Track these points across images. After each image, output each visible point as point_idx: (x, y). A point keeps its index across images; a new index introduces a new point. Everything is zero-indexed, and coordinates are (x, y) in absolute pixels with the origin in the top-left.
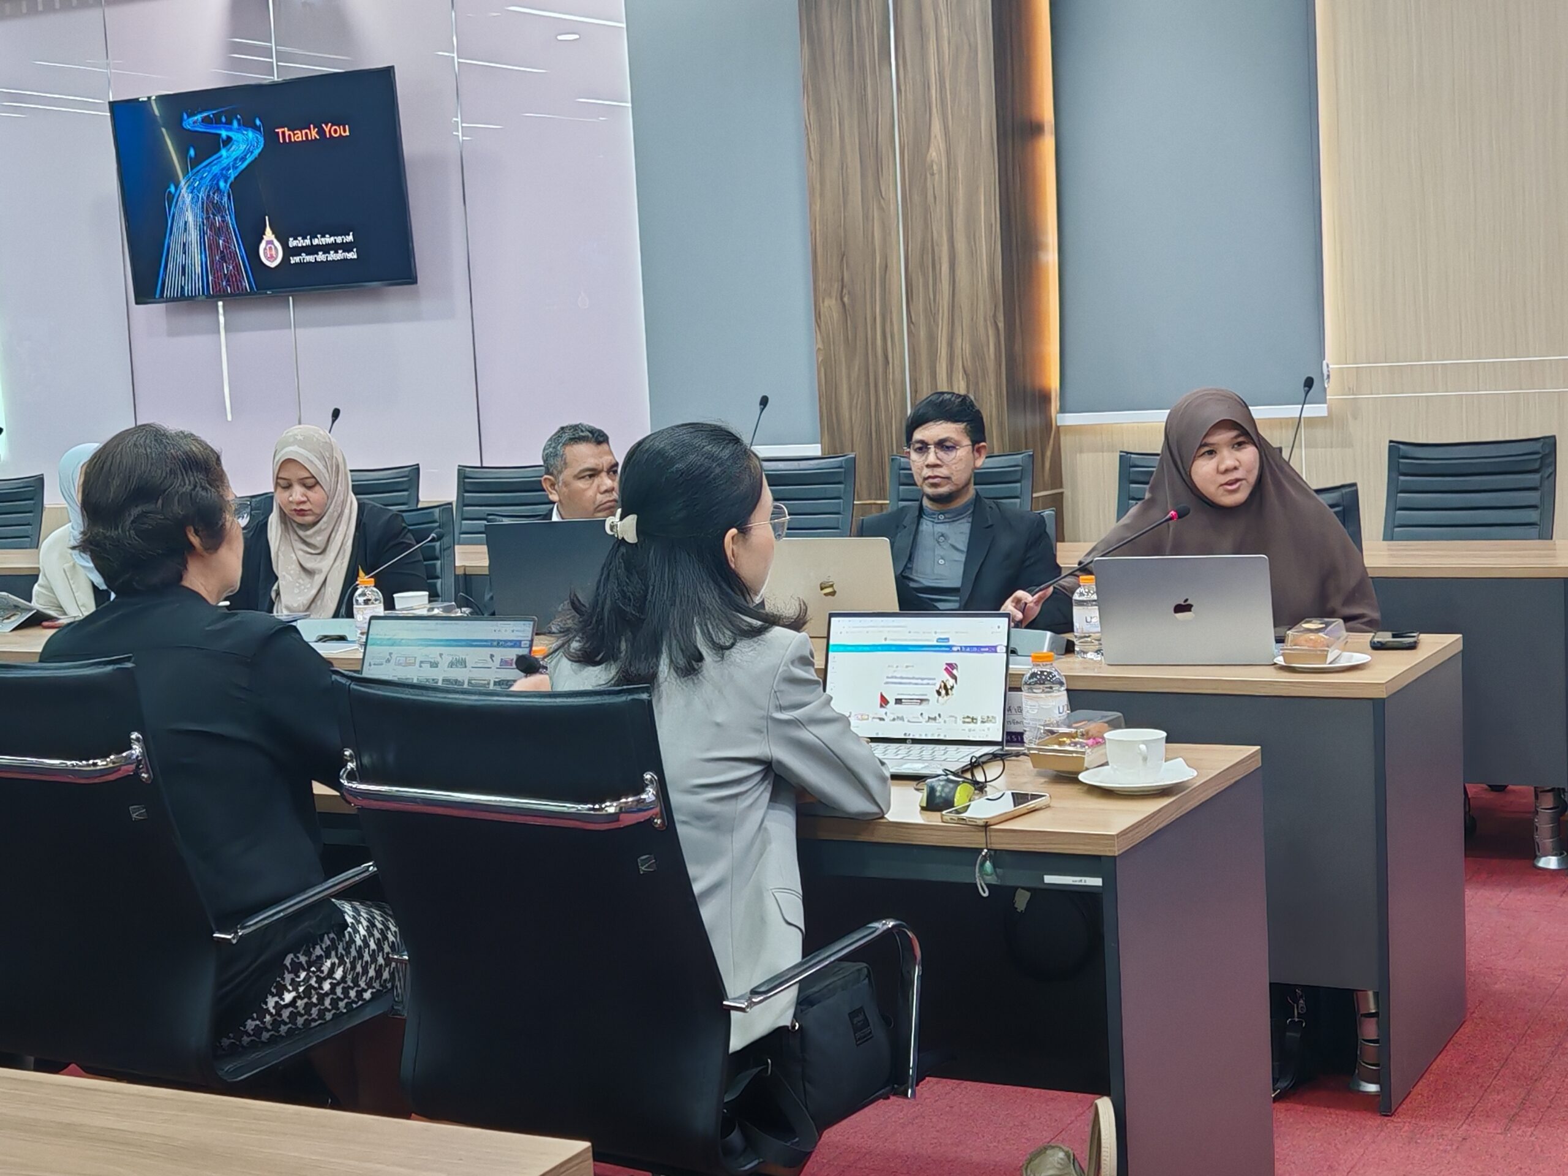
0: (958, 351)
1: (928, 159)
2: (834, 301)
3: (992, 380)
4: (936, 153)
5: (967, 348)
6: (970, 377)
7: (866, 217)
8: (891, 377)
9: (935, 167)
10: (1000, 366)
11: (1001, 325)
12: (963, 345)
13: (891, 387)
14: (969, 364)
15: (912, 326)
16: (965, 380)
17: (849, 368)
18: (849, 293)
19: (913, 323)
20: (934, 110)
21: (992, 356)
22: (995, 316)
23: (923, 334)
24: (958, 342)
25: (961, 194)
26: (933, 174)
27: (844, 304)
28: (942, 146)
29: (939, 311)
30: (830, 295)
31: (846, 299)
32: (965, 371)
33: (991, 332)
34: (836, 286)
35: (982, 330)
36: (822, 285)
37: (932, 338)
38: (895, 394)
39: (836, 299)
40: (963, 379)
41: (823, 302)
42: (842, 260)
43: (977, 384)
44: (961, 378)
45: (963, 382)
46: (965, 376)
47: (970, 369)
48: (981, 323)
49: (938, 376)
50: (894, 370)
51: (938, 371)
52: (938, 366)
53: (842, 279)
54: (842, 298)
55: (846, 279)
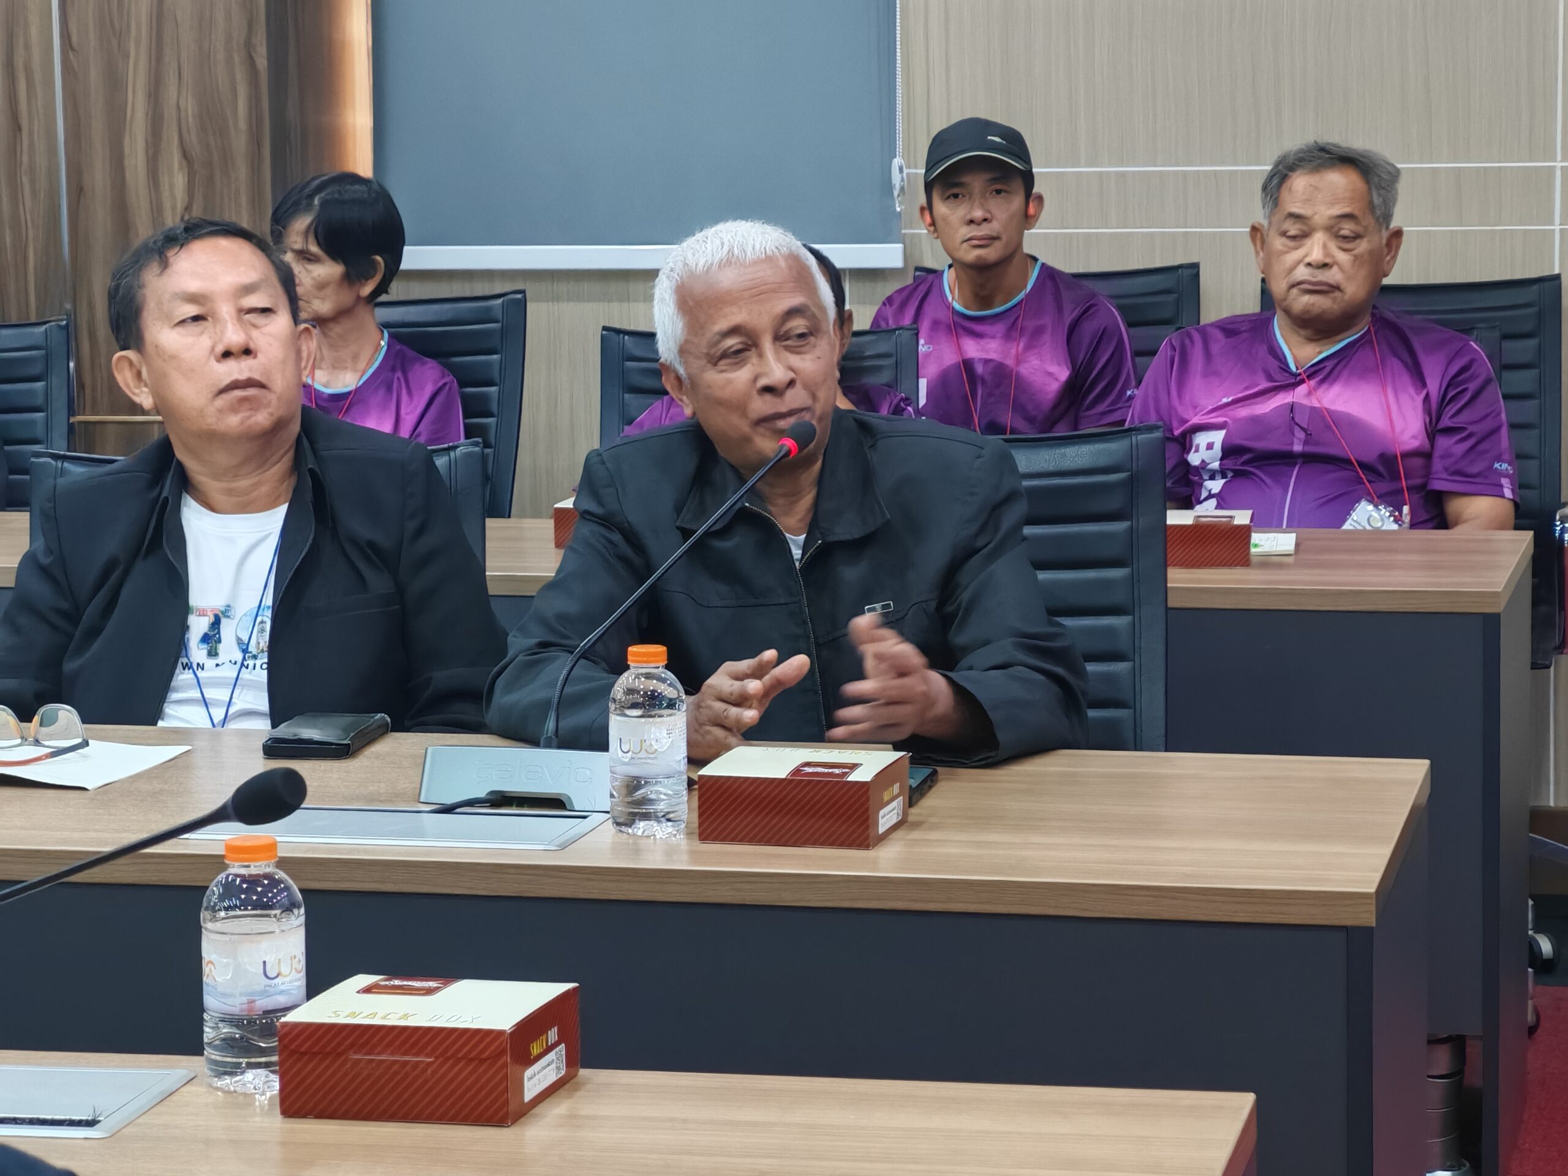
0: (169, 112)
3: (242, 172)
5: (190, 106)
6: (196, 166)
10: (259, 144)
11: (262, 63)
12: (181, 100)
13: (25, 180)
14: (193, 138)
15: (71, 55)
16: (186, 171)
19: (72, 49)
21: (243, 125)
22: (249, 46)
23: (95, 74)
24: (171, 91)
29: (128, 25)
32: (185, 155)
33: (240, 75)
35: (221, 72)
37: (115, 83)
38: (34, 193)
40: (181, 167)
43: (210, 180)
44: (176, 165)
45: (181, 175)
46: (185, 163)
47: (196, 149)
48: (221, 56)
49: (126, 162)
50: (31, 145)
51: (127, 150)
52: (127, 141)
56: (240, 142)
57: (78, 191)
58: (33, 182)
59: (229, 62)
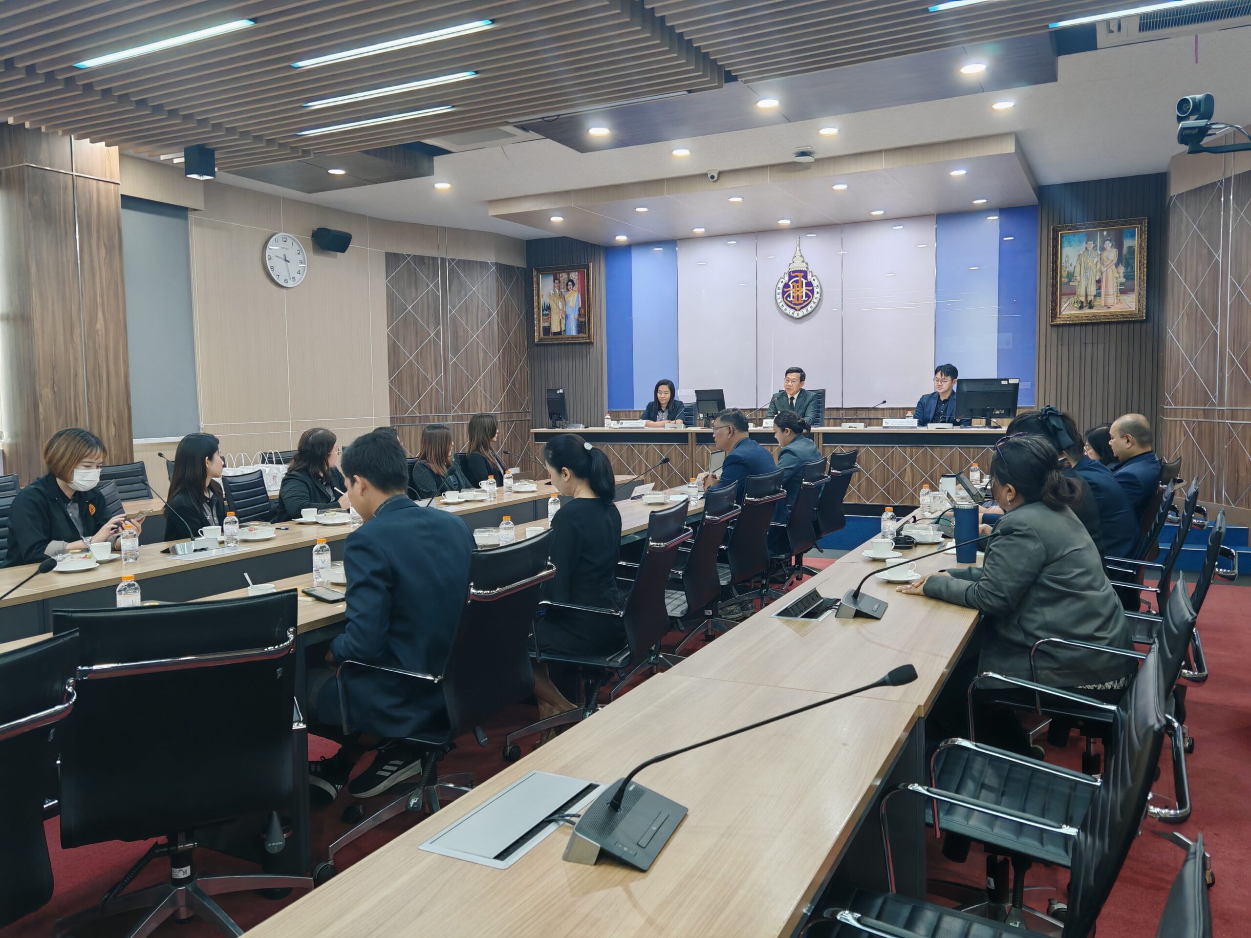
0: (111, 415)
1: (96, 328)
2: (49, 389)
4: (100, 325)
5: (115, 414)
7: (66, 350)
9: (99, 332)
12: (113, 413)
20: (99, 307)
23: (94, 407)
24: (111, 410)
25: (111, 345)
26: (98, 335)
27: (54, 392)
28: (103, 324)
29: (102, 396)
31: (56, 389)
32: (114, 424)
34: (50, 382)
41: (43, 390)
53: (54, 379)
54: (53, 388)
55: (56, 380)
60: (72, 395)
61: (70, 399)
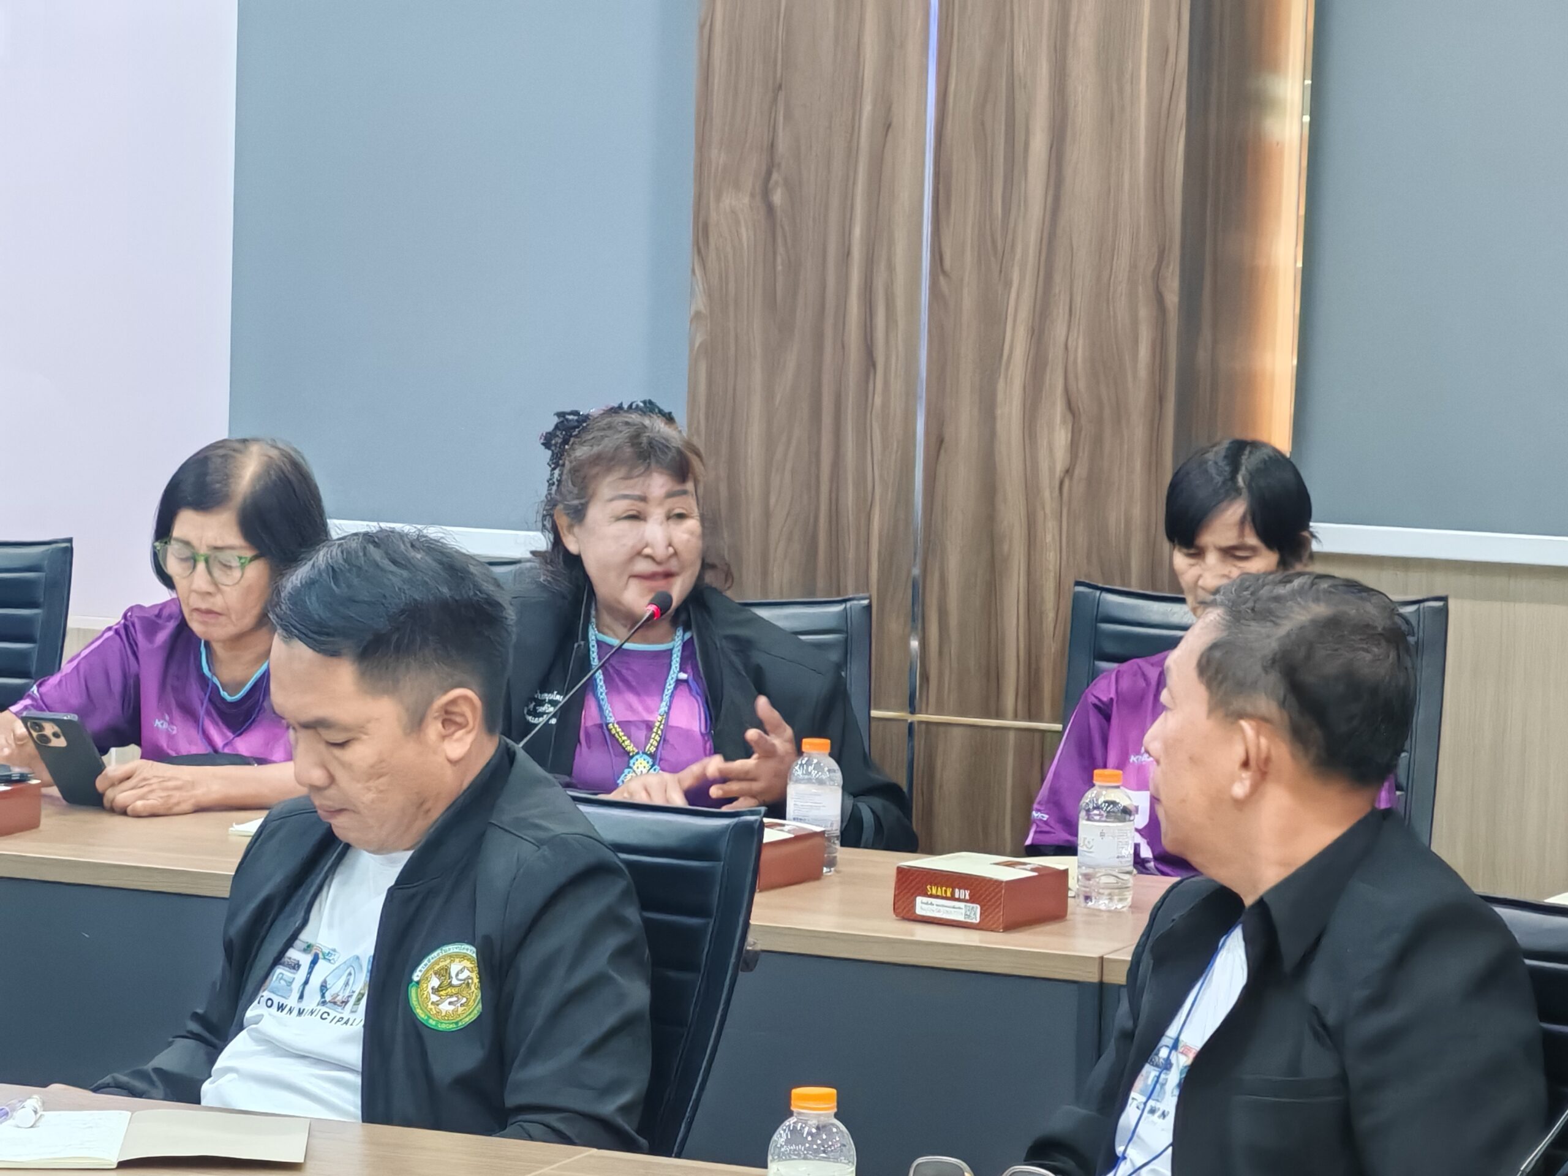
0: (1055, 353)
2: (746, 200)
3: (1138, 431)
5: (1080, 348)
6: (1084, 420)
8: (878, 400)
11: (1172, 299)
12: (1070, 340)
13: (876, 426)
14: (1081, 385)
15: (942, 280)
16: (1070, 426)
17: (772, 369)
18: (787, 183)
19: (944, 272)
21: (1143, 372)
22: (1157, 276)
23: (968, 301)
24: (1059, 330)
27: (770, 209)
29: (1013, 246)
30: (737, 186)
31: (776, 198)
32: (1070, 406)
33: (1145, 313)
34: (754, 163)
35: (1121, 305)
36: (718, 157)
37: (991, 316)
38: (885, 442)
39: (752, 195)
40: (1064, 422)
41: (718, 198)
42: (775, 100)
43: (1098, 441)
44: (1058, 419)
45: (1063, 432)
46: (1069, 417)
47: (1084, 402)
48: (1123, 288)
49: (999, 412)
50: (886, 383)
51: (1000, 396)
52: (1001, 385)
53: (772, 146)
54: (766, 193)
55: (782, 147)
56: (1138, 396)
57: (938, 443)
58: (884, 429)
59: (1132, 295)
60: (857, 231)
61: (846, 255)
